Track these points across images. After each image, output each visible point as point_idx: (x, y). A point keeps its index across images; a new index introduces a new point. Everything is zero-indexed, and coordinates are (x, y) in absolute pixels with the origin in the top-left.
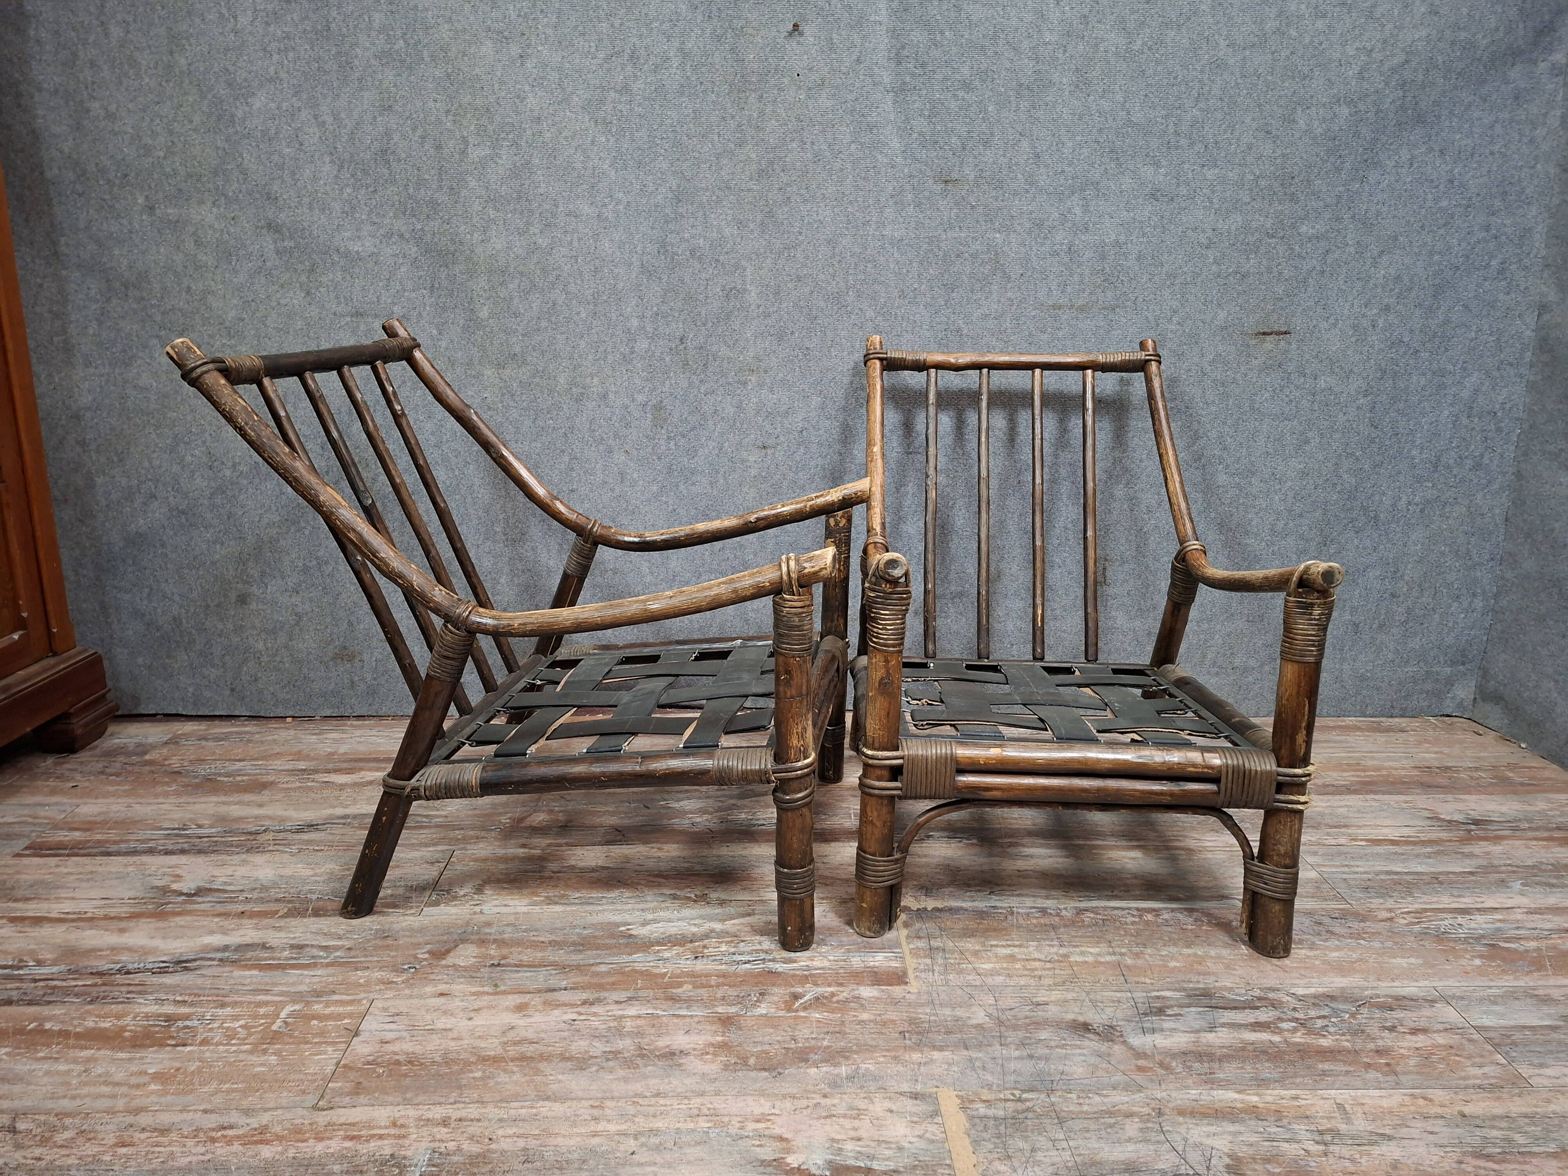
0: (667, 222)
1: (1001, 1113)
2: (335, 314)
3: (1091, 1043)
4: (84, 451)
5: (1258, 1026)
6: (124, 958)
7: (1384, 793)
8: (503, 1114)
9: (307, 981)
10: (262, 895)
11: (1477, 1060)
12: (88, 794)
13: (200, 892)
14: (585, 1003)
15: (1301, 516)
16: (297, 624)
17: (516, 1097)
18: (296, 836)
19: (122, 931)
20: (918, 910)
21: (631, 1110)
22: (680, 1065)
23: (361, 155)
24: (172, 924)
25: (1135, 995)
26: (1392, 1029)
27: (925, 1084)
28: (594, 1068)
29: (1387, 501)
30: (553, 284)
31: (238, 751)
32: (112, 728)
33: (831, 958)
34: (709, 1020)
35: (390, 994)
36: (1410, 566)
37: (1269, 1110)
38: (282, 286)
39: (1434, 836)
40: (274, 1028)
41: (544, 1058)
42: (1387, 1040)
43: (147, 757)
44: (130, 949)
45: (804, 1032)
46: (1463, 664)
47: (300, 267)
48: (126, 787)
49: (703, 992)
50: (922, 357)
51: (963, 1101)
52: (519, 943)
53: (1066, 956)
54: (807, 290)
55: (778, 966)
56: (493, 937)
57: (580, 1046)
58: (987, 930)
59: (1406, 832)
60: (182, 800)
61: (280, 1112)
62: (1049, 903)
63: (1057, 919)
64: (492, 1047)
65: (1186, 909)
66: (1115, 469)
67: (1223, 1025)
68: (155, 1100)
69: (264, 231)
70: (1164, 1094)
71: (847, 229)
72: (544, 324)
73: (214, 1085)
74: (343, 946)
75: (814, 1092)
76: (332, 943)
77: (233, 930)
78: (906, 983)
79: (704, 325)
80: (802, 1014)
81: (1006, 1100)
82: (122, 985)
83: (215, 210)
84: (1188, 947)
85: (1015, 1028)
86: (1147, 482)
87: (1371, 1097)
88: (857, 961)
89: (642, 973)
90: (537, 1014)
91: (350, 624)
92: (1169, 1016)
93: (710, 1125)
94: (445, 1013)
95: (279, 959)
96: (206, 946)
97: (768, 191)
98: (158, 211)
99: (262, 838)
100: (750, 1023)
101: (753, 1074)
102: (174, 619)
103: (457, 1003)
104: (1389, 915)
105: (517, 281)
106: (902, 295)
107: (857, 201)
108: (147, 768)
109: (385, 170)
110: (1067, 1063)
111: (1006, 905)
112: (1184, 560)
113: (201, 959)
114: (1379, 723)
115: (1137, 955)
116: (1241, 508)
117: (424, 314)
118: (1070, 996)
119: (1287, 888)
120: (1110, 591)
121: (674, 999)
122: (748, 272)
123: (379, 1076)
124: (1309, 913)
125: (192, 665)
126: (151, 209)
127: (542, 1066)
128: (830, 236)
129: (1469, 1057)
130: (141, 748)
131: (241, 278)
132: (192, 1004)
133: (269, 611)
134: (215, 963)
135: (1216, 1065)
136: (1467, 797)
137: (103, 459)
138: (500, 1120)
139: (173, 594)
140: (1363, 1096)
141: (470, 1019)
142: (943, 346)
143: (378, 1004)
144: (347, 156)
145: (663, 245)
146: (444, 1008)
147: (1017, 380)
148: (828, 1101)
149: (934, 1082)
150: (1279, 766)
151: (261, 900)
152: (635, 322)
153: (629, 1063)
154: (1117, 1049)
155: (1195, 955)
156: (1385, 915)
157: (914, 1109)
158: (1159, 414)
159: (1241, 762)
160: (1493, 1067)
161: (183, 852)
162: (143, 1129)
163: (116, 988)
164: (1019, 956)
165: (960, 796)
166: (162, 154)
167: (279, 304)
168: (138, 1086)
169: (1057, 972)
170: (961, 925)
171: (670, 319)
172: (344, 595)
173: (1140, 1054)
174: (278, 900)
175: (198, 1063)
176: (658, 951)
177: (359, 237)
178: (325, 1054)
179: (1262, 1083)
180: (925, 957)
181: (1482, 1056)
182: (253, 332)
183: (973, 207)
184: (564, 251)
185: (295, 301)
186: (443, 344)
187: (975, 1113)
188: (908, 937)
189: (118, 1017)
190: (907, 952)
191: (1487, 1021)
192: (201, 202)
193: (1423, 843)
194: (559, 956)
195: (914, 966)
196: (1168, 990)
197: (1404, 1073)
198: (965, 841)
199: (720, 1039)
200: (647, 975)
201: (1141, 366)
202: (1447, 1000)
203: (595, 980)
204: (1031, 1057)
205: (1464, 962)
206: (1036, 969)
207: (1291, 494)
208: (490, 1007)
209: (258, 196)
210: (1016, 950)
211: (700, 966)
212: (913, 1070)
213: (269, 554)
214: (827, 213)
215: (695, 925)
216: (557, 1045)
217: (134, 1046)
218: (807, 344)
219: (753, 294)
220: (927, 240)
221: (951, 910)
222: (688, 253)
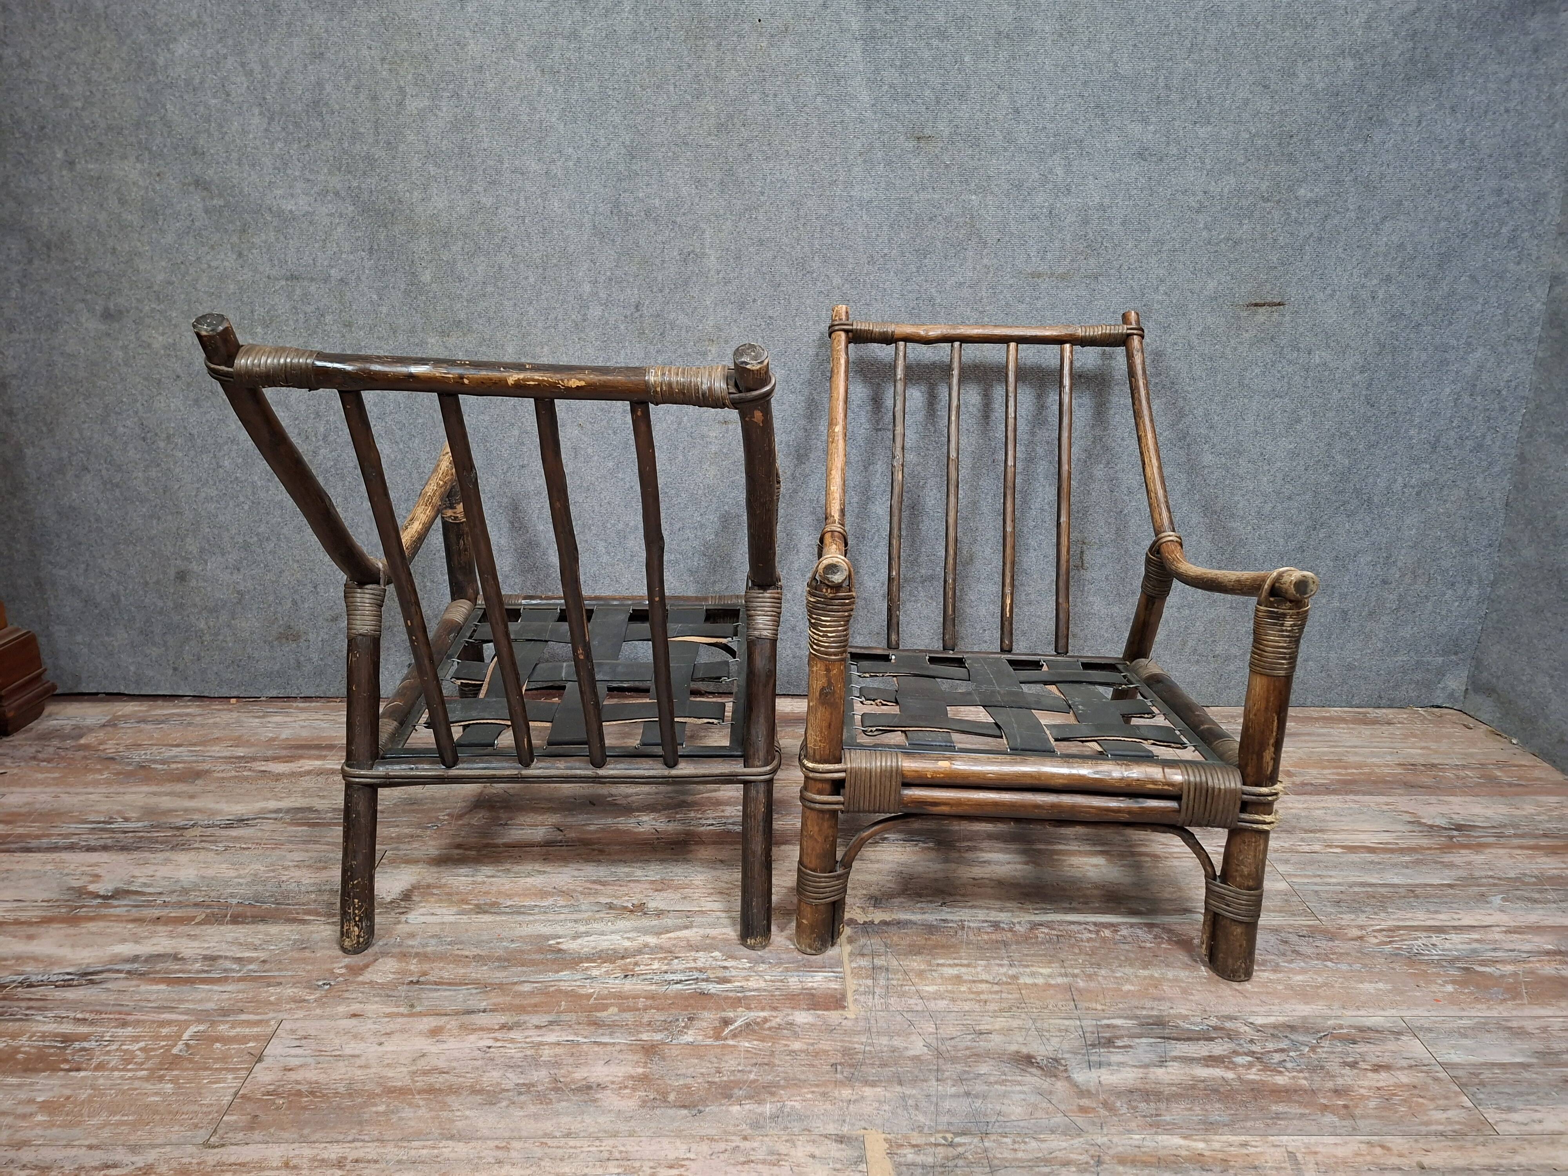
0: (619, 180)
1: (930, 1160)
2: (269, 277)
3: (1033, 1079)
4: (12, 421)
5: (1211, 1060)
6: (28, 969)
7: (1365, 793)
8: (402, 1155)
9: (216, 997)
10: (180, 899)
11: (1442, 1102)
12: (17, 781)
13: (118, 894)
14: (503, 1027)
15: (1290, 498)
16: (240, 602)
17: (419, 1135)
18: (224, 832)
19: (30, 937)
20: (865, 923)
21: (539, 1152)
22: (595, 1101)
23: (293, 106)
24: (83, 931)
25: (1085, 1023)
26: (1353, 1065)
27: (853, 1125)
28: (504, 1104)
29: (1382, 484)
30: (499, 246)
31: (176, 735)
32: (50, 709)
33: (767, 978)
34: (632, 1048)
35: (300, 1014)
36: (1403, 551)
37: (1215, 1159)
38: (212, 247)
39: (1413, 843)
40: (175, 1051)
41: (454, 1090)
42: (1346, 1078)
43: (82, 741)
44: (35, 959)
45: (731, 1063)
46: (1456, 653)
47: (231, 227)
48: (57, 775)
49: (629, 1016)
50: (890, 328)
51: (891, 1146)
52: (441, 957)
53: (1015, 977)
54: (770, 254)
55: (711, 986)
56: (415, 950)
57: (493, 1076)
58: (935, 947)
59: (1385, 837)
60: (112, 790)
61: (168, 1149)
62: (1003, 917)
63: (1009, 935)
64: (399, 1076)
65: (1146, 924)
66: (1095, 447)
67: (1175, 1059)
68: (40, 1132)
69: (192, 188)
70: (1105, 1139)
71: (812, 188)
72: (490, 289)
73: (104, 1116)
74: (258, 958)
75: (735, 1134)
76: (246, 954)
77: (146, 938)
78: (844, 1007)
79: (661, 291)
80: (731, 1042)
81: (937, 1145)
82: (23, 1000)
83: (138, 166)
84: (1145, 968)
85: (954, 1060)
86: (1129, 462)
87: (1325, 1145)
88: (794, 982)
89: (566, 993)
90: (452, 1039)
91: (295, 603)
92: (1119, 1047)
93: (620, 1170)
94: (355, 1037)
95: (189, 972)
96: (116, 955)
97: (728, 147)
98: (78, 167)
99: (189, 834)
100: (675, 1052)
101: (671, 1112)
102: (113, 595)
103: (370, 1025)
104: (1359, 933)
105: (460, 243)
106: (871, 261)
107: (823, 159)
108: (81, 753)
109: (318, 124)
110: (1005, 1101)
111: (958, 918)
112: (1158, 552)
113: (108, 971)
114: (1365, 714)
115: (1090, 977)
116: (1227, 490)
117: (363, 278)
118: (1015, 1023)
119: (1250, 911)
120: (1088, 575)
121: (596, 1024)
122: (707, 235)
123: (278, 1108)
124: (1275, 930)
125: (132, 642)
126: (72, 163)
127: (450, 1099)
128: (795, 197)
129: (1432, 1100)
130: (77, 731)
131: (170, 238)
132: (92, 1023)
133: (209, 589)
134: (122, 975)
135: (1163, 1106)
136: (1451, 798)
137: (32, 430)
138: (399, 1162)
139: (110, 570)
140: (1316, 1144)
141: (381, 1044)
142: (914, 316)
143: (286, 1025)
144: (277, 108)
145: (616, 205)
146: (355, 1030)
147: (992, 353)
148: (747, 1145)
149: (863, 1124)
150: (1244, 784)
151: (179, 905)
152: (587, 288)
153: (542, 1098)
154: (1060, 1086)
155: (1152, 977)
156: (1356, 932)
157: (838, 1155)
158: (1139, 392)
159: (1204, 779)
160: (1458, 1111)
162: (24, 1166)
163: (15, 1003)
164: (965, 977)
165: (906, 811)
166: (79, 104)
167: (209, 266)
168: (24, 1116)
169: (1004, 995)
170: (907, 941)
171: (625, 284)
172: (287, 573)
173: (1082, 1092)
174: (196, 905)
175: (89, 1091)
176: (587, 968)
177: (292, 195)
178: (224, 1082)
179: (1209, 1127)
180: (867, 978)
181: (1447, 1098)
182: (183, 296)
183: (947, 166)
184: (510, 211)
185: (227, 264)
186: (384, 310)
187: (902, 1160)
188: (851, 954)
189: (14, 1036)
190: (848, 971)
191: (1455, 1057)
192: (124, 157)
193: (1402, 851)
194: (482, 973)
195: (854, 987)
196: (1120, 1017)
197: (1363, 1117)
198: (921, 844)
199: (640, 1070)
200: (573, 996)
201: (1123, 341)
202: (1413, 1032)
203: (517, 1001)
204: (968, 1094)
205: (1434, 988)
206: (982, 992)
207: (1280, 476)
208: (403, 1031)
209: (183, 151)
210: (963, 970)
211: (628, 986)
212: (841, 1109)
213: (207, 530)
214: (791, 171)
215: (628, 938)
216: (468, 1075)
217: (26, 1070)
218: (770, 313)
219: (712, 258)
220: (898, 202)
221: (899, 923)
222: (642, 214)
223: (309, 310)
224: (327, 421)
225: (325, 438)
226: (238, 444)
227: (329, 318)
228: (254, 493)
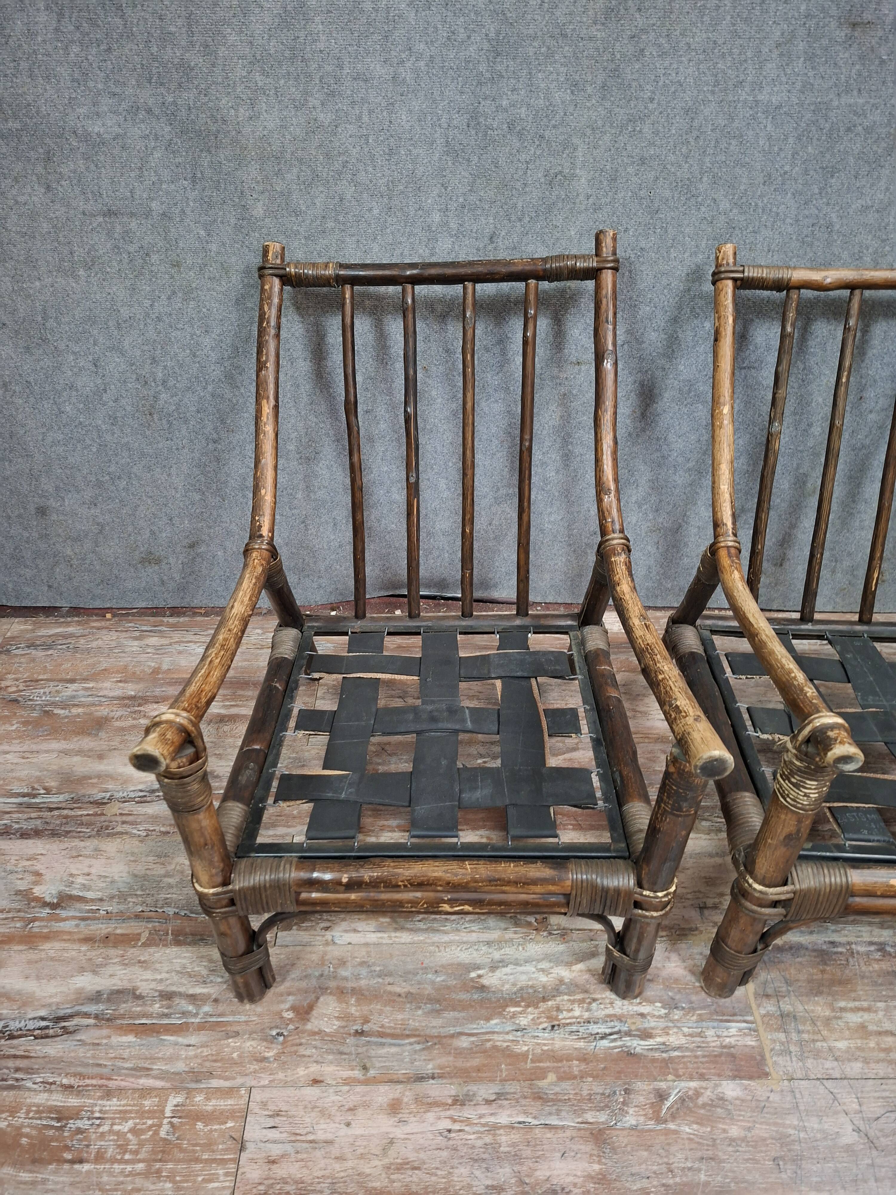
0: (480, 84)
2: (84, 213)
6: (5, 1010)
9: (183, 1054)
10: (121, 907)
13: (63, 901)
14: (455, 1101)
16: (101, 532)
18: (140, 809)
24: (43, 955)
30: (340, 173)
31: (68, 667)
33: (685, 1030)
34: (582, 1135)
35: (266, 1078)
40: (163, 1133)
44: (8, 996)
45: (678, 1158)
47: (33, 154)
49: (568, 1087)
50: (786, 275)
52: (376, 995)
54: (651, 175)
55: (635, 1042)
56: (350, 984)
58: (832, 982)
64: (376, 1173)
71: (713, 92)
72: (330, 224)
74: (209, 995)
76: (198, 990)
77: (101, 965)
78: (767, 1074)
79: (520, 220)
80: (672, 1126)
88: (712, 1037)
90: (412, 1118)
91: (153, 533)
94: (323, 1112)
95: (152, 1016)
97: (616, 40)
99: (109, 811)
100: (623, 1140)
103: (332, 1096)
105: (295, 171)
106: (768, 179)
107: (731, 53)
109: (118, 20)
111: (844, 940)
113: (77, 1014)
117: (188, 211)
121: (541, 1098)
122: (579, 153)
128: (690, 103)
132: (79, 1092)
133: (70, 522)
134: (93, 1022)
141: (348, 1125)
143: (256, 1096)
145: (474, 116)
146: (320, 1104)
151: (122, 917)
152: (436, 217)
161: (37, 833)
167: (17, 202)
171: (479, 212)
172: (142, 508)
174: (137, 917)
176: (514, 1015)
177: (97, 114)
178: (218, 1179)
180: (778, 1030)
183: (882, 61)
184: (352, 129)
185: (35, 198)
186: (214, 247)
188: (756, 995)
190: (760, 1021)
194: (418, 1019)
195: (770, 1045)
199: (596, 1167)
200: (510, 1055)
203: (460, 1064)
208: (364, 1105)
211: (559, 1042)
213: (59, 471)
214: (690, 71)
215: (543, 970)
216: (439, 1172)
217: (34, 1161)
218: (643, 244)
219: (583, 180)
220: (812, 108)
221: (791, 948)
222: (505, 126)
223: (131, 250)
224: (165, 367)
225: (164, 382)
226: (77, 390)
227: (155, 258)
228: (100, 437)
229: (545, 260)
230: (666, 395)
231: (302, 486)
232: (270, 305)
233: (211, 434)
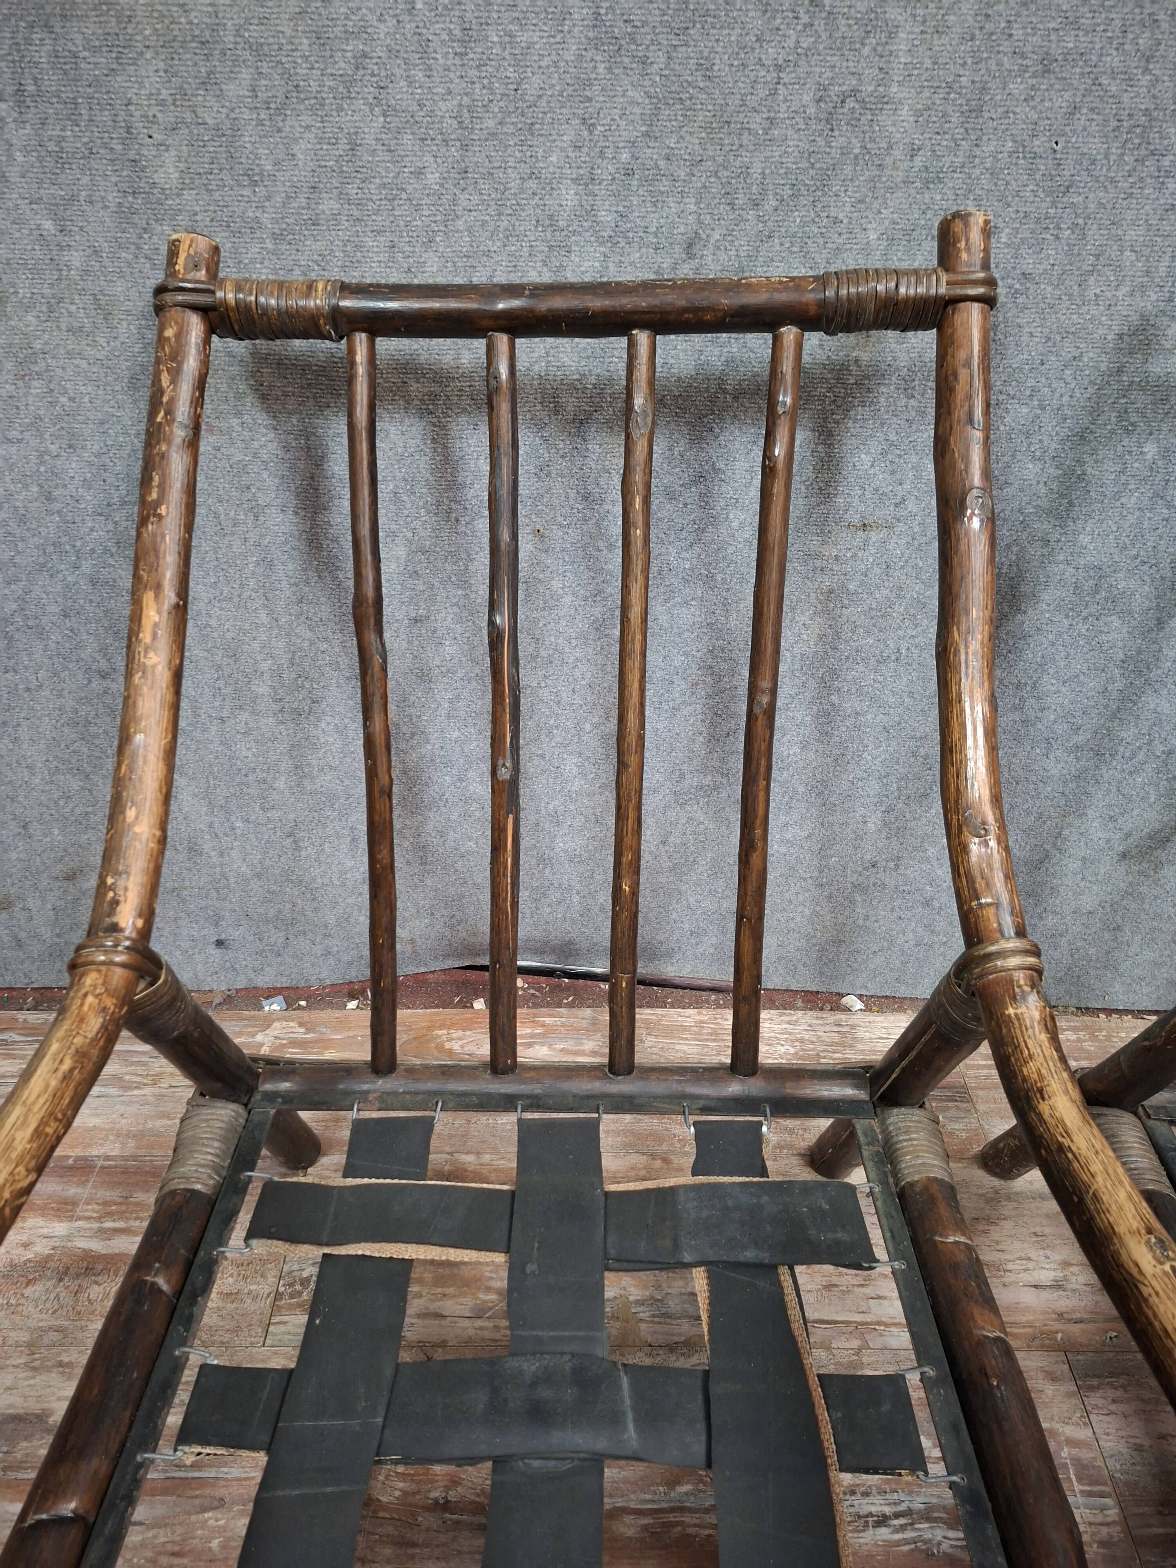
30: (349, 82)
54: (1061, 101)
72: (328, 205)
79: (756, 205)
105: (245, 75)
122: (901, 45)
152: (568, 196)
171: (664, 185)
186: (76, 258)
219: (905, 111)
229: (823, 280)
230: (1046, 597)
231: (286, 765)
232: (176, 375)
233: (94, 660)
